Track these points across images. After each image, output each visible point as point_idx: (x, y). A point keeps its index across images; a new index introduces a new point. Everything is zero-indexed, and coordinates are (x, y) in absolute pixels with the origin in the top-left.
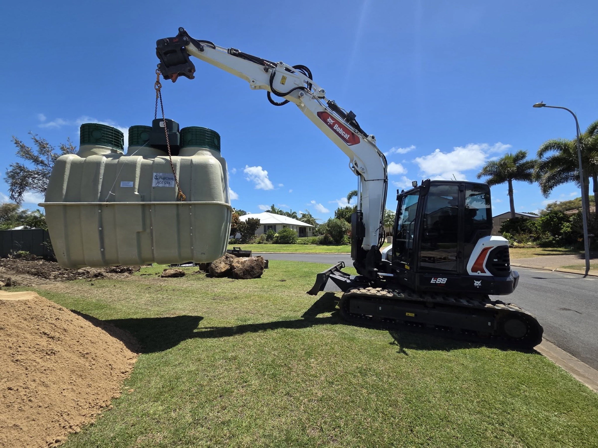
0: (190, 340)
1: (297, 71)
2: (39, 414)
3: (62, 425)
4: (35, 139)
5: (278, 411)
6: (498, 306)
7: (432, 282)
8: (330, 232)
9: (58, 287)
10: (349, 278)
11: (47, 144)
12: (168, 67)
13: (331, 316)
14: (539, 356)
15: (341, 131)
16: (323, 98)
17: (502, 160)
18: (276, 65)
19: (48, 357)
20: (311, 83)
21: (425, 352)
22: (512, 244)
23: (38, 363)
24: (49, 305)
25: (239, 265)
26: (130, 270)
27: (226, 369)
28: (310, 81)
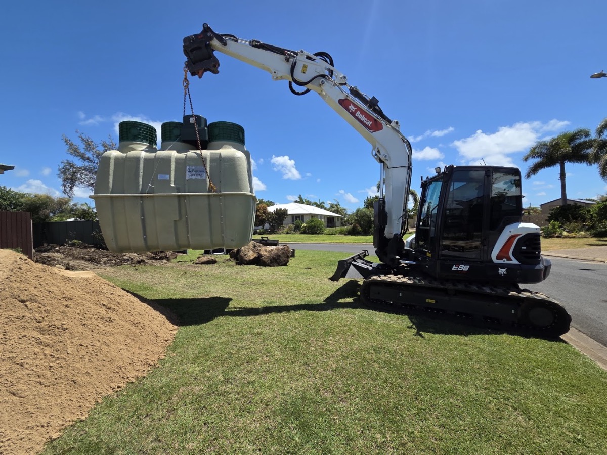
0: (221, 318)
1: (318, 58)
2: (104, 366)
3: (122, 376)
4: (82, 137)
5: (295, 377)
6: (523, 295)
7: (453, 269)
8: (358, 222)
9: (108, 272)
10: (371, 266)
11: (92, 142)
12: (194, 64)
13: (352, 301)
14: (564, 344)
15: (363, 118)
16: (345, 84)
17: (554, 139)
18: (297, 54)
19: (107, 323)
20: (333, 70)
21: (442, 335)
22: (561, 234)
23: (101, 328)
24: (104, 282)
25: (266, 253)
26: (168, 258)
27: (252, 342)
28: (331, 68)
